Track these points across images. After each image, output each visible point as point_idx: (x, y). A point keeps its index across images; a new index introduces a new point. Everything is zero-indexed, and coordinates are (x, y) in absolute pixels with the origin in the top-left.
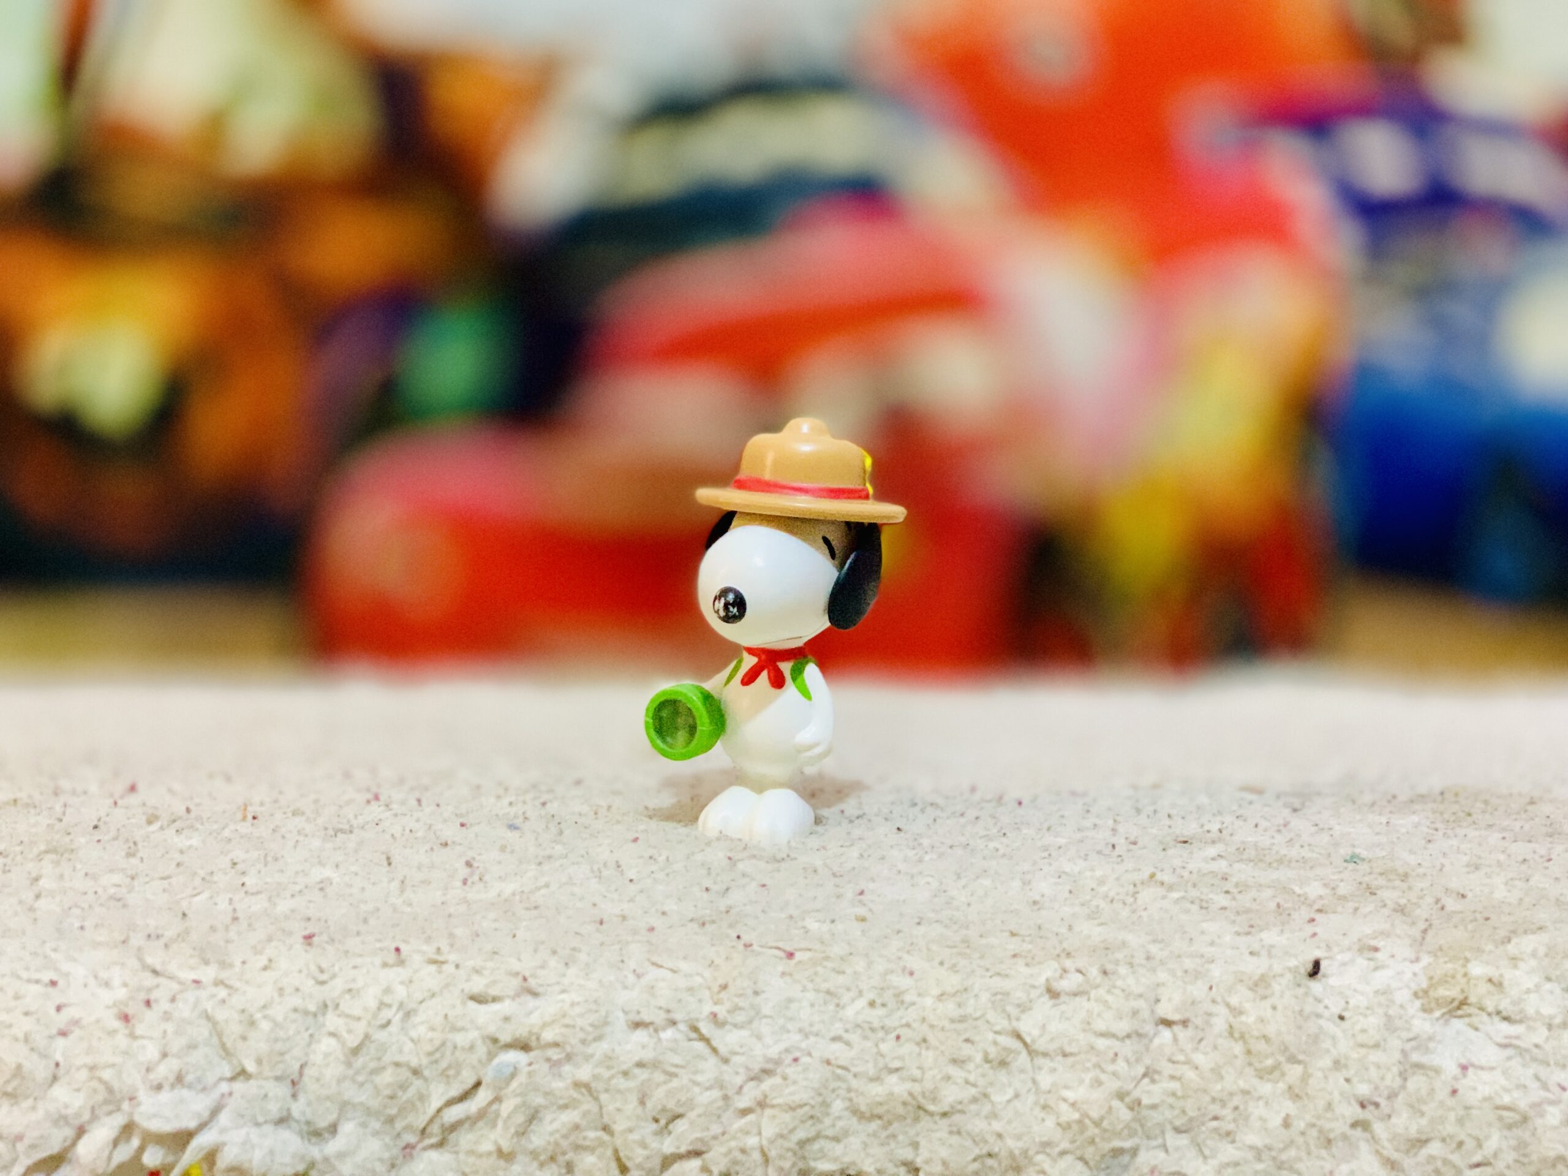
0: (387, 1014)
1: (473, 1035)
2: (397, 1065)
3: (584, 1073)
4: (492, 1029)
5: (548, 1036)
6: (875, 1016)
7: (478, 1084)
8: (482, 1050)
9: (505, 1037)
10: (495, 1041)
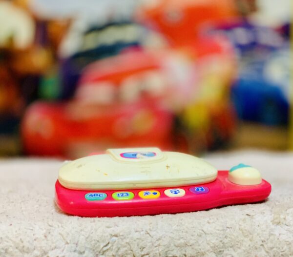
0: (92, 231)
1: (107, 234)
2: (95, 240)
3: (128, 241)
4: (111, 233)
5: (121, 234)
6: (178, 228)
7: (109, 243)
8: (109, 237)
9: (113, 234)
10: (111, 235)
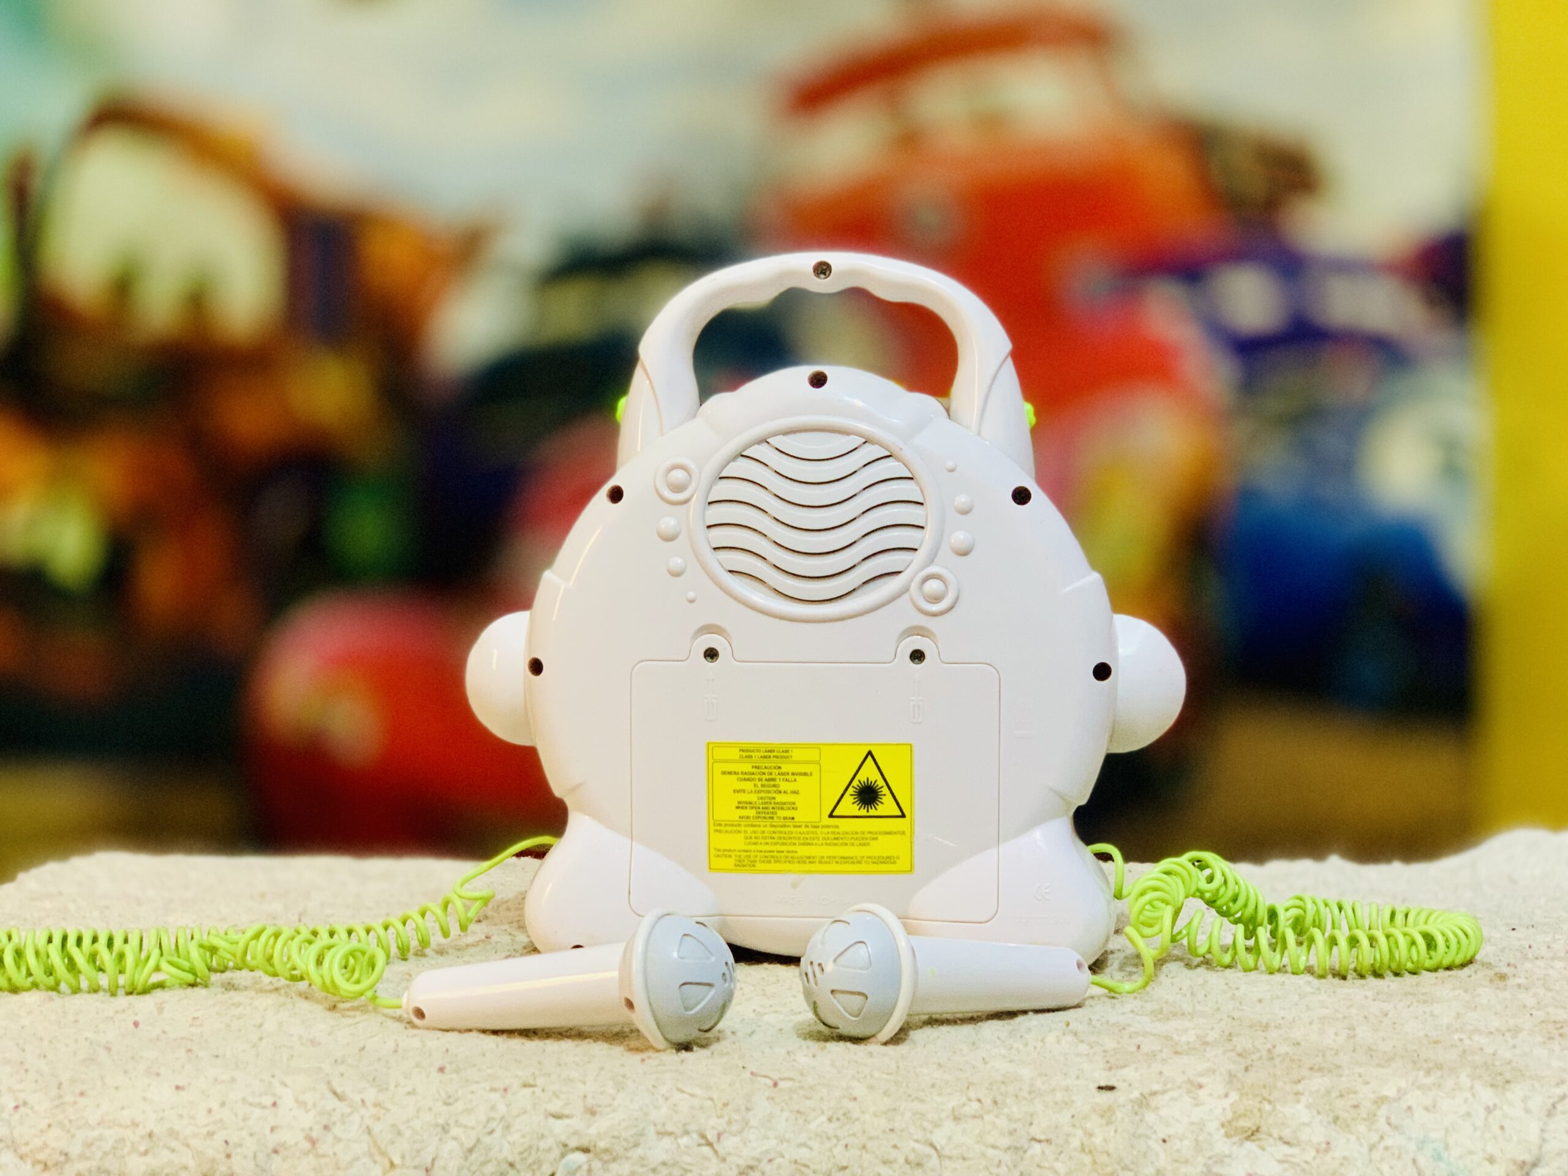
0: (493, 1125)
1: (550, 1141)
2: (498, 1160)
3: (626, 1169)
4: (563, 1138)
5: (602, 1144)
6: (830, 1128)
8: (556, 1152)
9: (573, 1143)
10: (565, 1146)
